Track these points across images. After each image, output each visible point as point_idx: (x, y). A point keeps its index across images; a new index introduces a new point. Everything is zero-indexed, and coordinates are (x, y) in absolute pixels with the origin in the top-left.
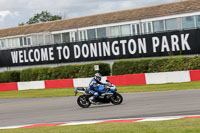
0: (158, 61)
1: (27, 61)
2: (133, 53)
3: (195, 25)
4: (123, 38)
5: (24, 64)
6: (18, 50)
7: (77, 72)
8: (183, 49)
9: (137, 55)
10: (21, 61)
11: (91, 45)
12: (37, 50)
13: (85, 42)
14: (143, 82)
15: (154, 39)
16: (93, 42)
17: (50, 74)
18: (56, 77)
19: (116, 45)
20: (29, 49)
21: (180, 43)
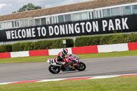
0: (106, 37)
1: (17, 37)
2: (89, 31)
3: (131, 12)
4: (82, 21)
5: (15, 40)
6: (11, 30)
7: (51, 45)
8: (124, 28)
9: (92, 33)
10: (13, 38)
11: (61, 26)
12: (23, 30)
13: (57, 24)
14: (96, 51)
15: (104, 21)
16: (62, 24)
17: (33, 47)
18: (37, 48)
19: (78, 26)
20: (18, 29)
21: (121, 24)
